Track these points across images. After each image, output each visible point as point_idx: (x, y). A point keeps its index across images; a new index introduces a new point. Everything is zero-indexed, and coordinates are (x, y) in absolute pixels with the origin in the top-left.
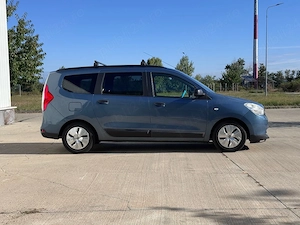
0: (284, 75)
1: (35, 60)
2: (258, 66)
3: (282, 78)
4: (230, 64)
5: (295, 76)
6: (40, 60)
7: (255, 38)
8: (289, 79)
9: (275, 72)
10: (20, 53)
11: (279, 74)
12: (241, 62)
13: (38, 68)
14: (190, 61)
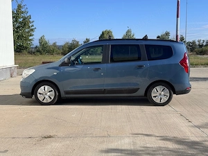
0: (197, 43)
1: (28, 32)
2: (179, 37)
3: (196, 45)
4: (160, 35)
5: (205, 44)
6: (32, 33)
7: (178, 17)
8: (201, 46)
9: (191, 41)
10: (19, 27)
11: (194, 43)
12: (167, 34)
13: (30, 38)
14: (132, 33)
